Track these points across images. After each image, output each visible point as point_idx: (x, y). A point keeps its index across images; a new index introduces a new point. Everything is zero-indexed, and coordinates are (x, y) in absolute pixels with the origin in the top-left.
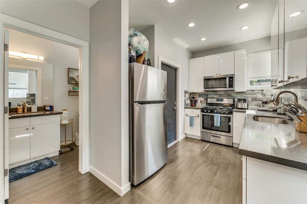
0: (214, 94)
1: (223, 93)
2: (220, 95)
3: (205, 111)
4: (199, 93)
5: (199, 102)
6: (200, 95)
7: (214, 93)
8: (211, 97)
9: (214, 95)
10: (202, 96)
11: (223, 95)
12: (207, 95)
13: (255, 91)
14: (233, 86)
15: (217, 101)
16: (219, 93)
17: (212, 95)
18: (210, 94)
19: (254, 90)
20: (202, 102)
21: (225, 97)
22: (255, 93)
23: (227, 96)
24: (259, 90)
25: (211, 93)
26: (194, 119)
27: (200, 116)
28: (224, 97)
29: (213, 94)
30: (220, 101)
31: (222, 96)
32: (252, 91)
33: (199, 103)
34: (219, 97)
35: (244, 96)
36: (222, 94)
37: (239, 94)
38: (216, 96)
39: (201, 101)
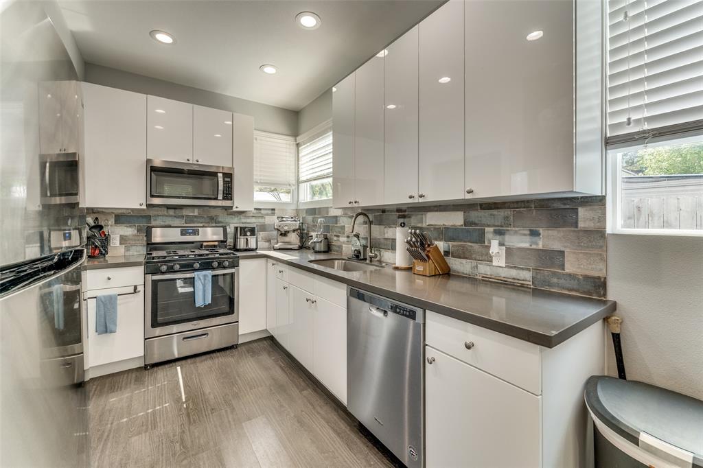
0: (171, 216)
1: (196, 214)
2: (189, 219)
3: (164, 268)
4: (115, 212)
5: (115, 241)
6: (122, 217)
7: (171, 212)
8: (162, 224)
9: (170, 219)
10: (129, 222)
11: (195, 219)
12: (148, 218)
13: (262, 212)
14: (231, 197)
15: (182, 234)
16: (186, 212)
17: (164, 218)
18: (158, 216)
19: (260, 209)
20: (129, 239)
21: (202, 223)
22: (262, 214)
23: (208, 220)
24: (269, 209)
25: (160, 213)
26: (118, 302)
27: (141, 288)
28: (199, 222)
29: (167, 216)
30: (190, 234)
31: (194, 222)
32: (257, 211)
33: (118, 244)
34: (186, 223)
35: (244, 221)
36: (195, 216)
37: (233, 216)
38: (177, 222)
39: (123, 240)
